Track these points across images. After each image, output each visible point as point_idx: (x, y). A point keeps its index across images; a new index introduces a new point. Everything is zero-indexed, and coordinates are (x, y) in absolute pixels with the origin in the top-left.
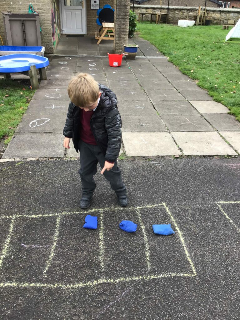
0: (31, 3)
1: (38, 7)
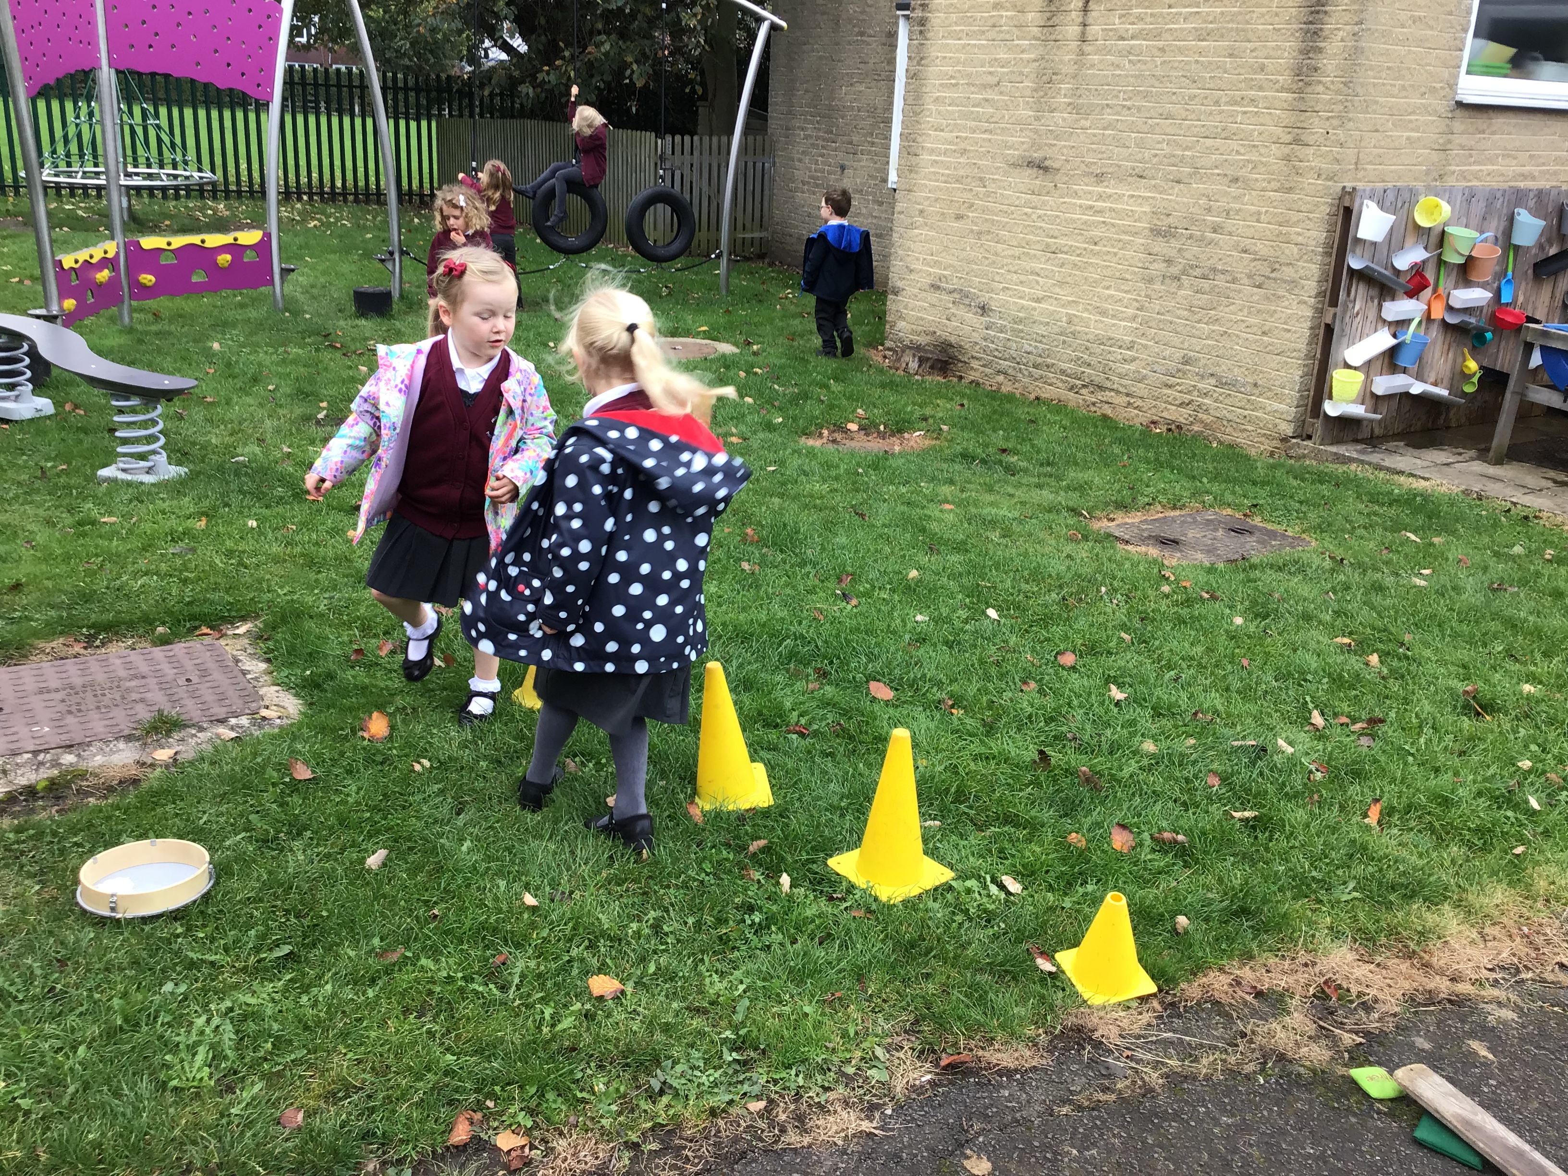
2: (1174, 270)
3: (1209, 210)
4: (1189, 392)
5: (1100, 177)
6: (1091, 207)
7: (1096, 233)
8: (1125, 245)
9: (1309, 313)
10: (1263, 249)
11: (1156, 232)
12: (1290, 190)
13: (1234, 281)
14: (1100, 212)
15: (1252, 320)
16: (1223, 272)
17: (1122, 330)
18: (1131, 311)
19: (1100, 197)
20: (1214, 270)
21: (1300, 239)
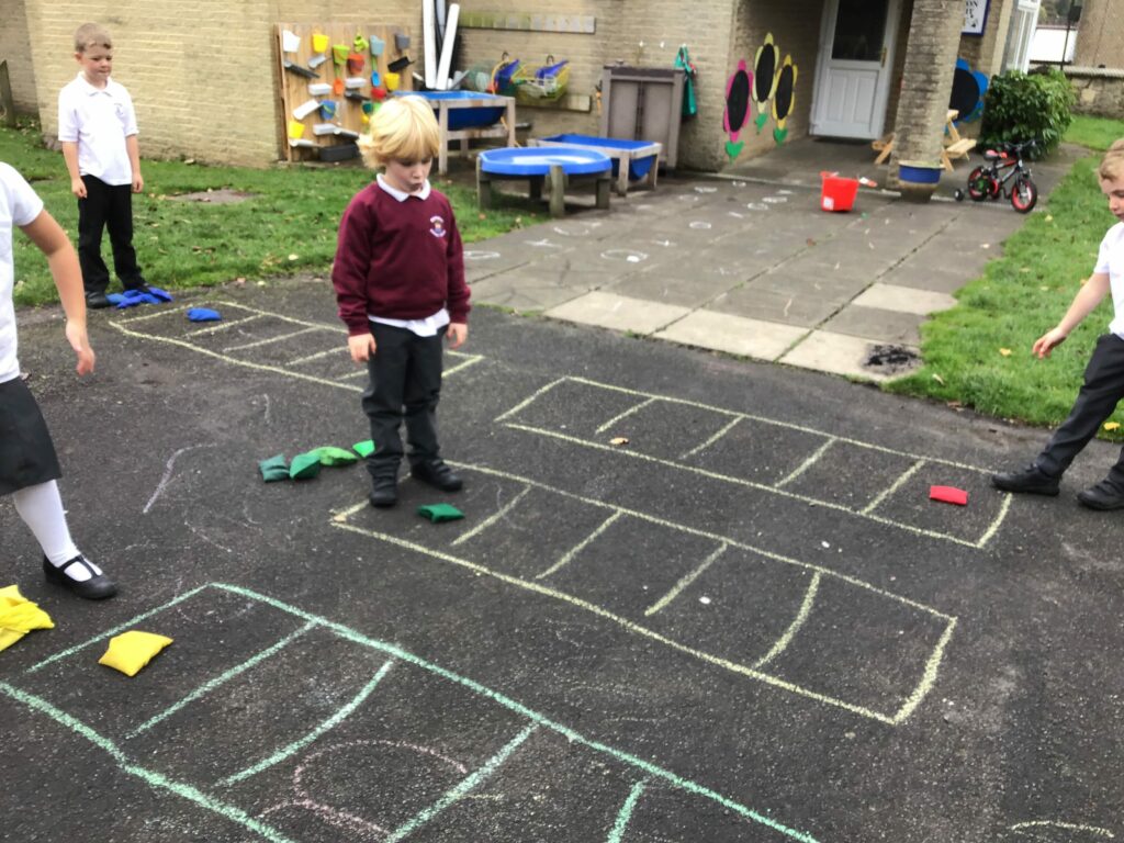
0: (684, 45)
1: (700, 55)
2: (202, 77)
3: (212, 42)
4: (224, 144)
5: (152, 27)
6: (150, 44)
7: (156, 59)
8: (174, 64)
9: (272, 93)
10: (243, 60)
11: (188, 56)
12: (249, 28)
13: (233, 79)
14: (156, 46)
15: (246, 100)
16: (228, 75)
17: (183, 113)
18: (185, 102)
19: (154, 38)
20: (222, 74)
21: (260, 54)
